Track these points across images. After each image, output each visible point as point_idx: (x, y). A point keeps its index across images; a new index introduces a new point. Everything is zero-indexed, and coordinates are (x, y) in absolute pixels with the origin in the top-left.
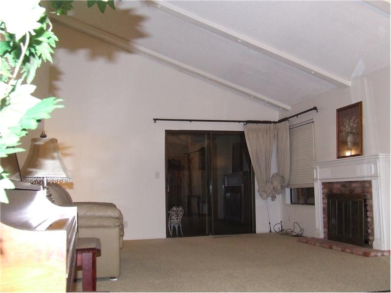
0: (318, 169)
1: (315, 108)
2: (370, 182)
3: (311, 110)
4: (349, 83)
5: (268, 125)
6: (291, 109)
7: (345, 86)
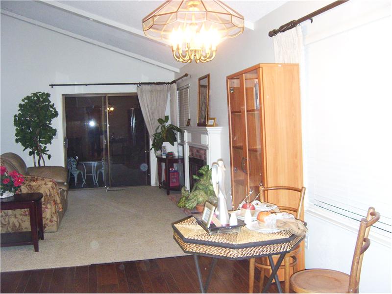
1: (186, 75)
6: (180, 72)
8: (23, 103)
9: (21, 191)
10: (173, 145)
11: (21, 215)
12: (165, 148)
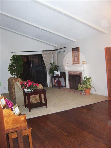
0: (67, 67)
1: (65, 48)
2: (82, 72)
3: (64, 48)
4: (75, 41)
5: (50, 51)
6: (57, 47)
7: (74, 42)
8: (12, 59)
9: (37, 88)
10: (58, 72)
11: (32, 97)
12: (55, 73)
